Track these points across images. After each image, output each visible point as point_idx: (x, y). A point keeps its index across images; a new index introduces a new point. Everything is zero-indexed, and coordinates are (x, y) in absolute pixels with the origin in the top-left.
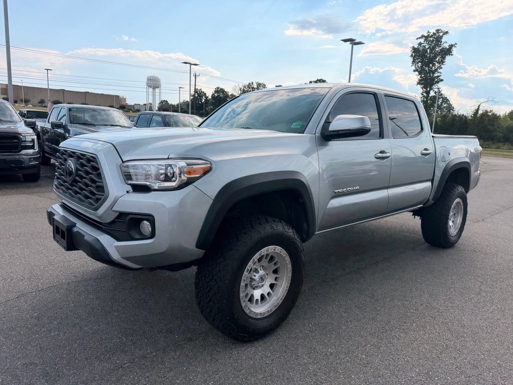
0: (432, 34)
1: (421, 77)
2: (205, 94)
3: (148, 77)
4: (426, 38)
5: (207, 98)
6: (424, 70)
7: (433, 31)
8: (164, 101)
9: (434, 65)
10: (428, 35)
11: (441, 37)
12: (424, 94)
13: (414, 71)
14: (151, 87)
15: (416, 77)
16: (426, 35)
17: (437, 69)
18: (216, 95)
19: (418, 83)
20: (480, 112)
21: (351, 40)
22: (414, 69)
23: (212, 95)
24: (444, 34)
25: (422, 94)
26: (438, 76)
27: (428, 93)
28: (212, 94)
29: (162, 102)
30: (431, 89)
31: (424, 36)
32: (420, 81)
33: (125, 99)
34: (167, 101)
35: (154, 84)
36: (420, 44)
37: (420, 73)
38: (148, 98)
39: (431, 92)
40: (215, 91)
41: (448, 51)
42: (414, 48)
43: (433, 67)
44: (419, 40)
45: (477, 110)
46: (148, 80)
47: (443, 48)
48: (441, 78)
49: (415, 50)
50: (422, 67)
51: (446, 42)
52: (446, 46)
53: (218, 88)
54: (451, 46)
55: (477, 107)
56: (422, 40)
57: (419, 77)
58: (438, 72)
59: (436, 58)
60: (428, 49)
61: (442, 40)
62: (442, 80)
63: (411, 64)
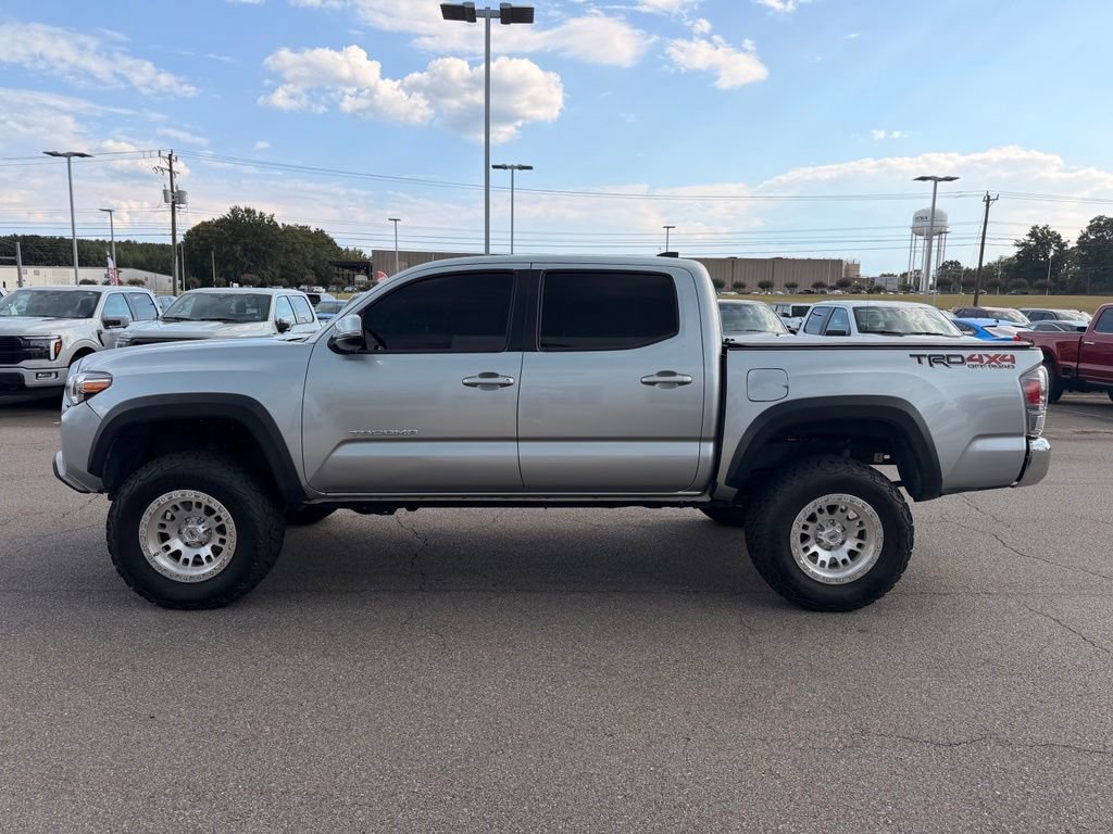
2: (1059, 237)
3: (916, 213)
5: (1062, 245)
8: (951, 263)
14: (922, 235)
18: (1092, 237)
23: (1081, 238)
28: (1079, 234)
29: (945, 266)
33: (858, 266)
34: (957, 263)
35: (930, 226)
38: (911, 260)
40: (1091, 229)
46: (916, 219)
53: (1100, 218)
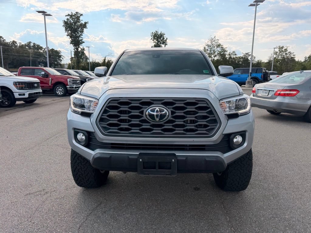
0: (74, 14)
1: (72, 39)
4: (71, 16)
6: (73, 35)
7: (74, 13)
9: (78, 33)
10: (72, 15)
11: (79, 17)
12: (76, 50)
13: (67, 35)
15: (69, 39)
16: (71, 14)
17: (80, 36)
19: (71, 43)
20: (106, 61)
21: (44, 13)
22: (67, 34)
24: (80, 16)
25: (74, 50)
26: (81, 40)
27: (77, 49)
30: (78, 47)
31: (70, 15)
32: (71, 41)
36: (68, 19)
37: (71, 37)
39: (79, 49)
41: (84, 26)
42: (65, 21)
43: (78, 34)
44: (67, 17)
45: (105, 60)
47: (81, 23)
48: (83, 41)
49: (66, 23)
50: (71, 33)
51: (82, 20)
52: (83, 22)
54: (86, 23)
55: (104, 58)
56: (69, 17)
57: (71, 39)
58: (81, 37)
59: (78, 29)
60: (73, 23)
61: (80, 19)
62: (84, 42)
63: (65, 31)
